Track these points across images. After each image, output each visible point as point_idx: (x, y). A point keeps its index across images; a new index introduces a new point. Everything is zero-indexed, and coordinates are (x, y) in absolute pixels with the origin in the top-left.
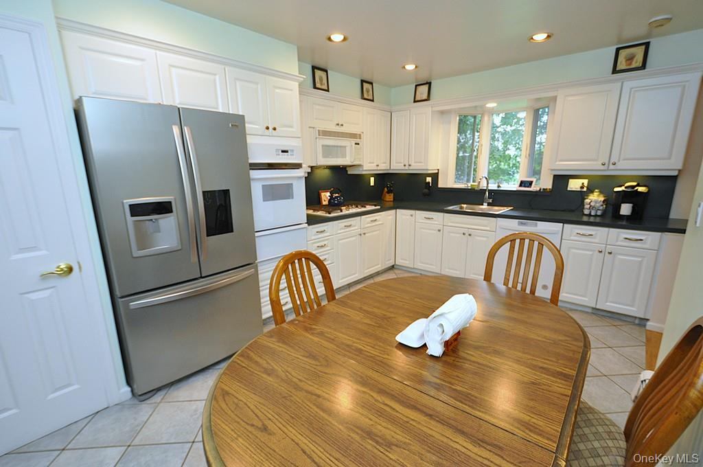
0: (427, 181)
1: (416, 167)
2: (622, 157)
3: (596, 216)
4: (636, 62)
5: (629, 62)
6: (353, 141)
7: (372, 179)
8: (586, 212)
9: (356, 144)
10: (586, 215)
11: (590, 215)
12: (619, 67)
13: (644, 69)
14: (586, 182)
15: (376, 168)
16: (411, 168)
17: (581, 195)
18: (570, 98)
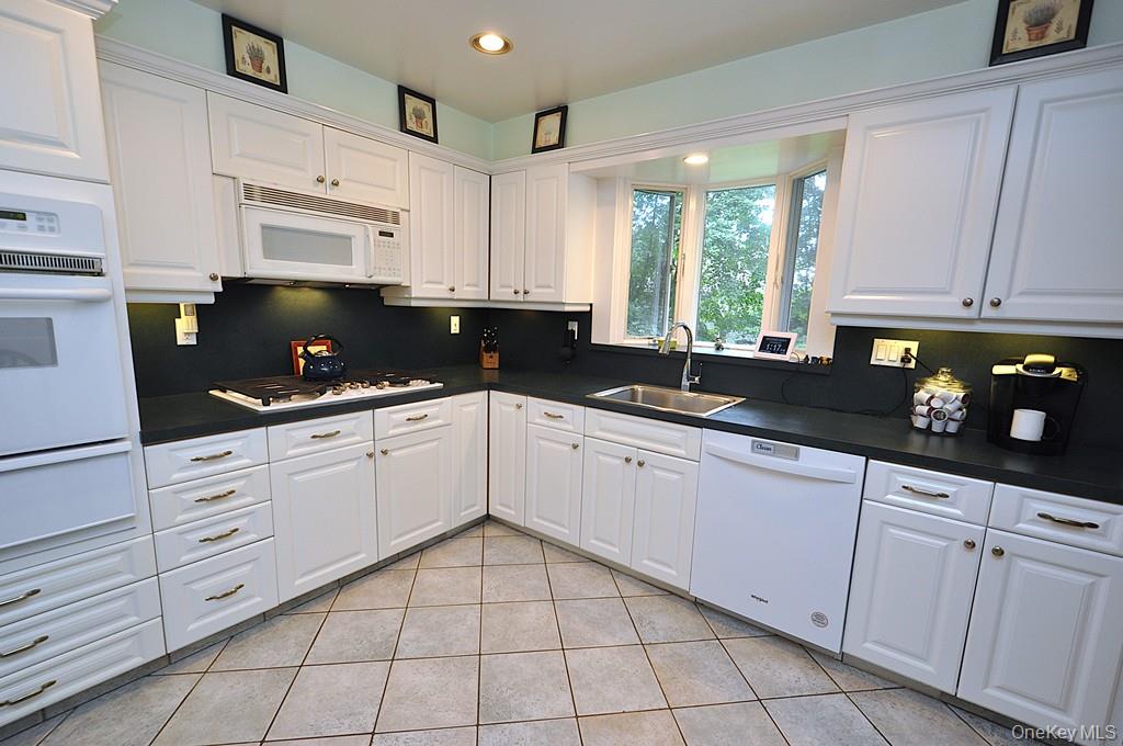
0: (570, 328)
1: (542, 296)
2: (1019, 286)
3: (944, 434)
4: (1059, 30)
5: (1036, 31)
6: (373, 227)
7: (455, 321)
8: (920, 423)
9: (381, 233)
10: (919, 430)
11: (928, 431)
12: (1010, 45)
13: (1084, 45)
14: (914, 346)
15: (448, 295)
16: (529, 298)
17: (904, 380)
18: (879, 134)
